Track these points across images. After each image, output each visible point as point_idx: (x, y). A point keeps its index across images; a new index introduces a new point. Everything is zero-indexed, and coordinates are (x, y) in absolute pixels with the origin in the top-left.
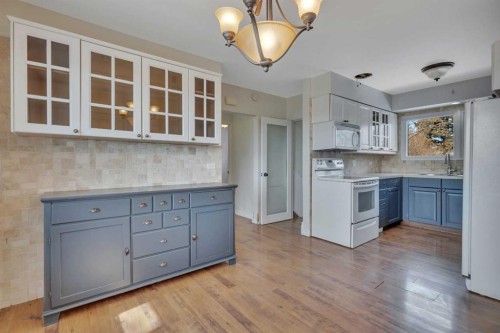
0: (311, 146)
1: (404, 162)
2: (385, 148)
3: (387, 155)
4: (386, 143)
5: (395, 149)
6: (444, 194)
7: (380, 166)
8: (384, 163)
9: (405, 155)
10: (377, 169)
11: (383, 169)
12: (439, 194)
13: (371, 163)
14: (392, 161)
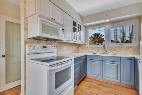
0: (26, 34)
1: (87, 47)
2: (80, 41)
3: (81, 44)
4: (80, 39)
5: (84, 42)
6: (104, 63)
7: (78, 49)
8: (80, 48)
9: (88, 45)
10: (77, 51)
11: (80, 51)
12: (102, 63)
13: (74, 48)
14: (83, 47)
